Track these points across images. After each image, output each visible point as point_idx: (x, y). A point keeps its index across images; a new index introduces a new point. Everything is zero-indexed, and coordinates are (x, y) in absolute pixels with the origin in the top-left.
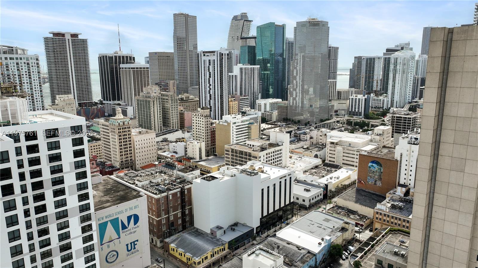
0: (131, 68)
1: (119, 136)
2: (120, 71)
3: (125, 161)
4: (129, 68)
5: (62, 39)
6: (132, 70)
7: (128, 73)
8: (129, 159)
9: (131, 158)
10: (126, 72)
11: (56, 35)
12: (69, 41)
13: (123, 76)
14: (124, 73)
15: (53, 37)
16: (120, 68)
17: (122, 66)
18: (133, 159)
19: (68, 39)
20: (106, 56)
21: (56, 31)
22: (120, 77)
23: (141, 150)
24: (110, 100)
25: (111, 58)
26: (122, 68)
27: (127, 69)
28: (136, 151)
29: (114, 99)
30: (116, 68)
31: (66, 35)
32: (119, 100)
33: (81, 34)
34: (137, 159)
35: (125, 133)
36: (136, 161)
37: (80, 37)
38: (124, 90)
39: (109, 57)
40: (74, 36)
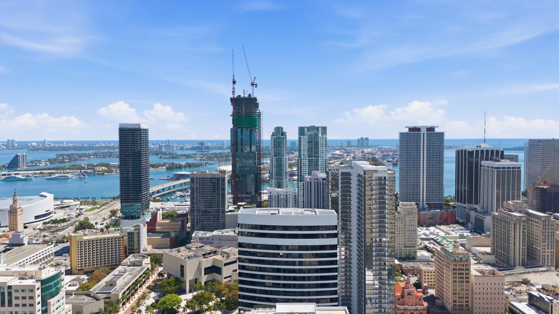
0: (495, 168)
1: (454, 273)
2: (480, 168)
3: (459, 305)
4: (493, 168)
5: (417, 133)
6: (496, 170)
7: (490, 173)
8: (464, 304)
9: (467, 304)
10: (488, 172)
11: (412, 129)
12: (424, 135)
13: (484, 176)
14: (486, 173)
15: (408, 132)
16: (481, 166)
17: (484, 163)
18: (470, 305)
19: (424, 134)
20: (465, 151)
21: (412, 125)
22: (480, 175)
23: (481, 296)
24: (465, 203)
25: (471, 153)
26: (484, 166)
27: (489, 168)
28: (475, 296)
29: (470, 202)
30: (477, 164)
31: (422, 130)
32: (476, 203)
33: (438, 127)
34: (475, 306)
35: (462, 272)
36: (474, 308)
37: (437, 130)
38: (483, 193)
39: (468, 151)
40: (431, 129)
